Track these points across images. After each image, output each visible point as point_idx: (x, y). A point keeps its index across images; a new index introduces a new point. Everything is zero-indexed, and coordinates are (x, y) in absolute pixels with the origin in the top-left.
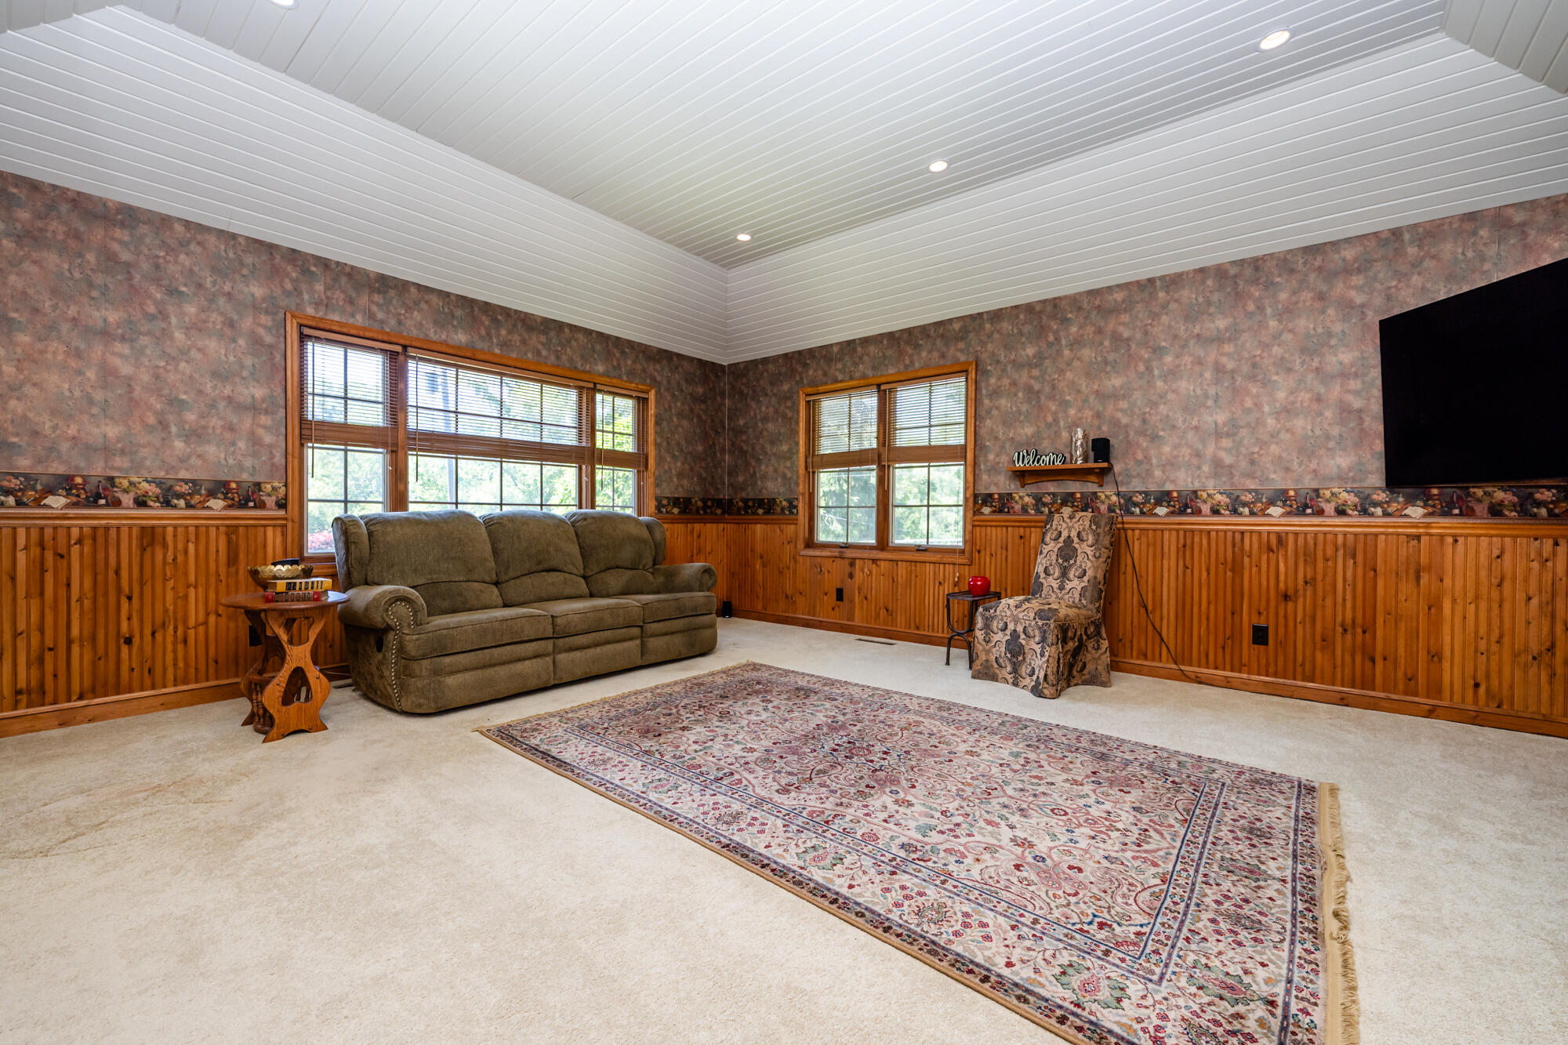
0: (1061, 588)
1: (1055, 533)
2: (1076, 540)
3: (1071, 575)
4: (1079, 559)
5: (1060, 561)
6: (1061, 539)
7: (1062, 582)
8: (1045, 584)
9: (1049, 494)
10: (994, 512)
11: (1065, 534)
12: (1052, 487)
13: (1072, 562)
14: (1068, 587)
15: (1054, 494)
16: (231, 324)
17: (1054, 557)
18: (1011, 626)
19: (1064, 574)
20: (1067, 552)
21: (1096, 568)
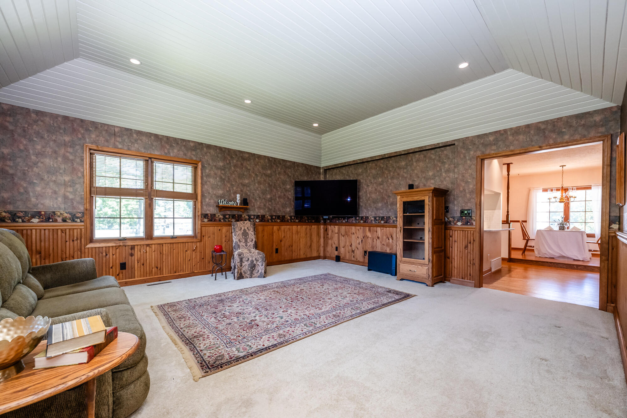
0: (246, 245)
1: (239, 228)
2: (247, 230)
3: (249, 241)
4: (250, 236)
5: (244, 237)
6: (242, 230)
7: (246, 243)
8: (240, 245)
9: (228, 215)
10: (209, 221)
11: (243, 228)
12: (229, 213)
13: (248, 237)
14: (248, 245)
15: (229, 215)
17: (241, 236)
18: (250, 259)
19: (246, 241)
20: (245, 234)
21: (255, 238)
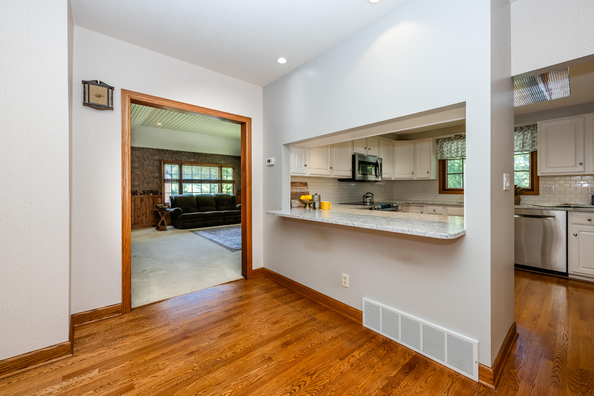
16: (153, 164)
